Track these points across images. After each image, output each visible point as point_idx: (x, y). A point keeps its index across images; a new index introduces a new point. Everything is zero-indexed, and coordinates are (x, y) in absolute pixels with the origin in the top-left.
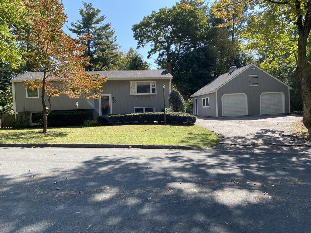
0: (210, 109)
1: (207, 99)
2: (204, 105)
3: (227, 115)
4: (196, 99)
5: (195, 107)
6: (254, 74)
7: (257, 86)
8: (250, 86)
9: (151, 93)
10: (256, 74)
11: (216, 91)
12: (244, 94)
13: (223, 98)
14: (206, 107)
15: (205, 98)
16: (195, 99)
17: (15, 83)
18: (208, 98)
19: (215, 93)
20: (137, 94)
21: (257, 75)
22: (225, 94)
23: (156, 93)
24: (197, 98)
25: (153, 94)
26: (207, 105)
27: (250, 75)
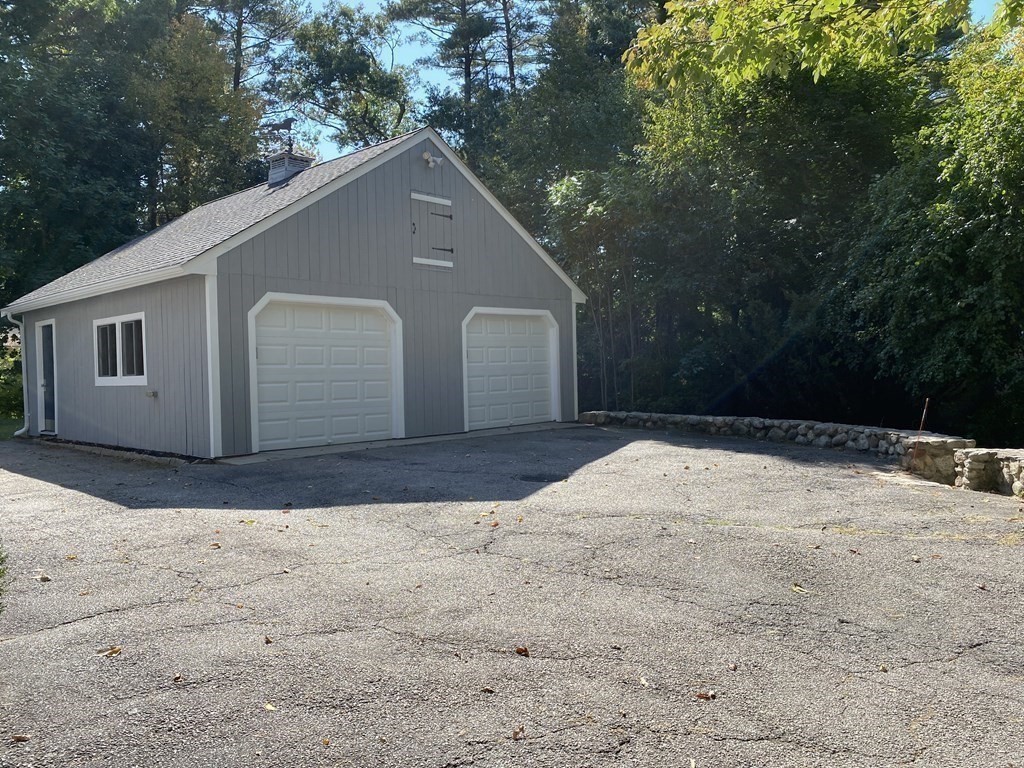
0: (155, 395)
1: (133, 330)
2: (108, 369)
3: (288, 443)
4: (48, 329)
5: (41, 381)
6: (435, 195)
7: (450, 264)
8: (416, 260)
10: (443, 197)
11: (209, 268)
12: (384, 304)
13: (257, 317)
14: (121, 380)
15: (118, 321)
16: (39, 325)
18: (140, 316)
19: (199, 279)
21: (449, 203)
22: (269, 296)
24: (52, 321)
26: (135, 366)
27: (414, 196)
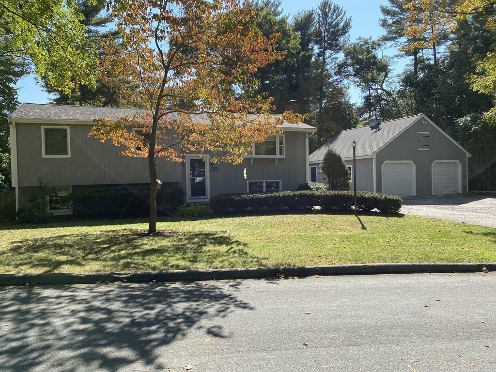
4: (314, 169)
6: (424, 131)
7: (428, 149)
8: (419, 149)
9: (278, 156)
10: (426, 132)
11: (374, 157)
12: (411, 161)
13: (383, 167)
16: (310, 167)
17: (17, 124)
19: (372, 158)
20: (255, 156)
21: (428, 133)
22: (386, 162)
23: (284, 156)
24: (316, 167)
25: (281, 157)
27: (419, 133)
